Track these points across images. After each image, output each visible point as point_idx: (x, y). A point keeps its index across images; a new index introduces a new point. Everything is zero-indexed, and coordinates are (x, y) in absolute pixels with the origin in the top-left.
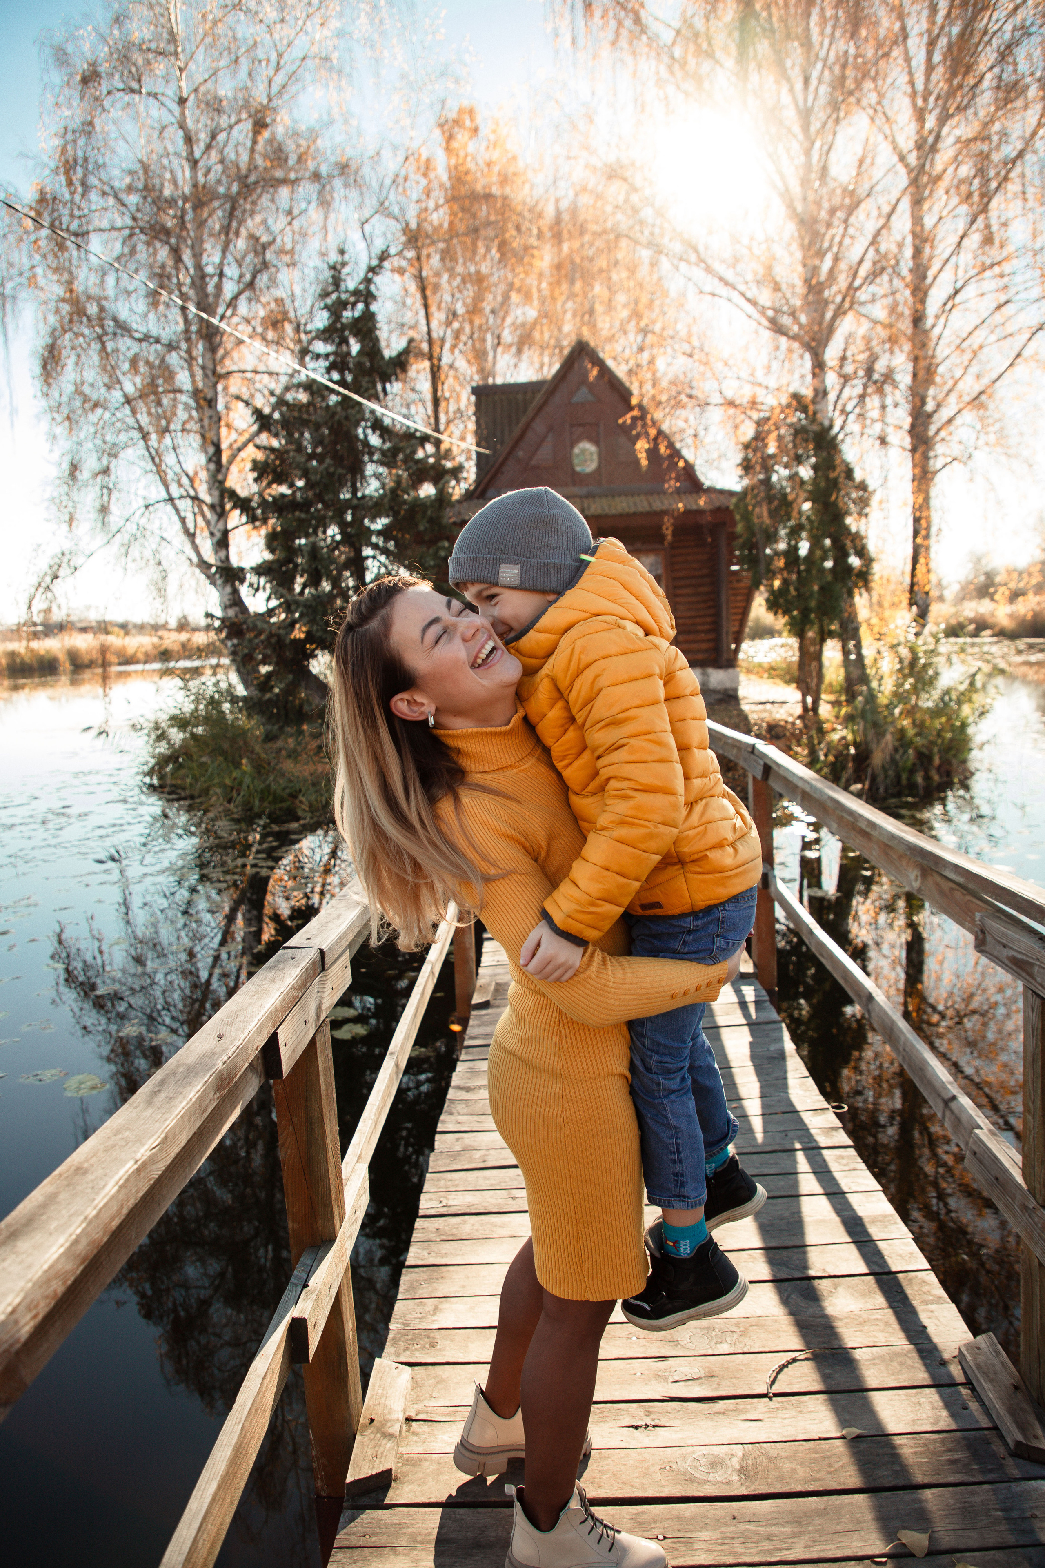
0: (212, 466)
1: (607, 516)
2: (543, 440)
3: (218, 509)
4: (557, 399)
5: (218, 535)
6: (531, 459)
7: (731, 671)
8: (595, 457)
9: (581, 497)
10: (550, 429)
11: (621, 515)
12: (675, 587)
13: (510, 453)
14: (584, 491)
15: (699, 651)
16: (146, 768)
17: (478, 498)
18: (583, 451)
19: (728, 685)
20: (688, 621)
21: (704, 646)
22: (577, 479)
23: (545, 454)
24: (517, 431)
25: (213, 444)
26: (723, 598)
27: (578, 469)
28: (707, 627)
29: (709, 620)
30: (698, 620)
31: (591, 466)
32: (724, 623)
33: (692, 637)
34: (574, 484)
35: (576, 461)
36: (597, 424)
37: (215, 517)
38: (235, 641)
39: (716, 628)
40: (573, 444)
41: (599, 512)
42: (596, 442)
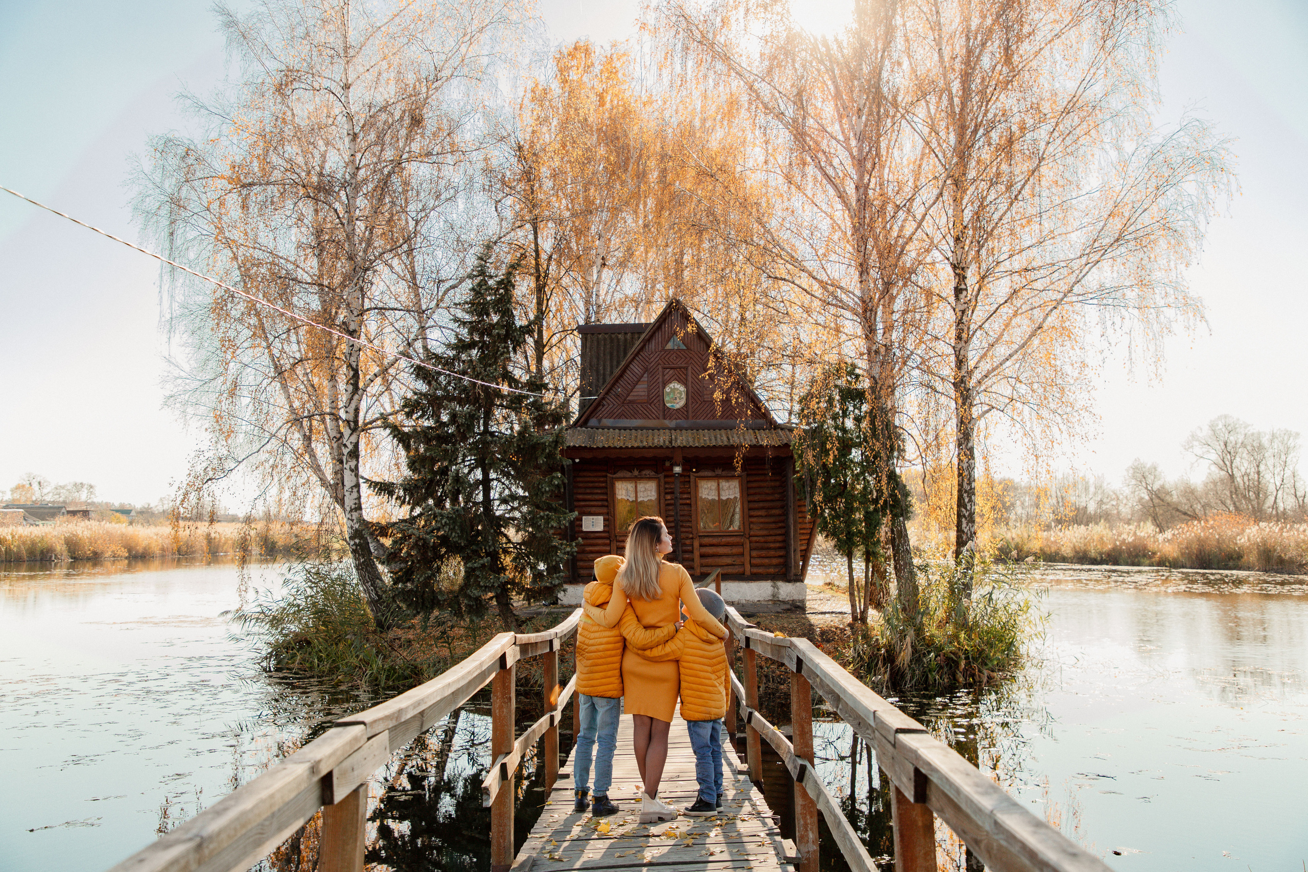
0: (350, 388)
1: (691, 447)
2: (639, 381)
3: (352, 424)
4: (653, 345)
5: (350, 447)
6: (628, 395)
7: (798, 584)
8: (684, 396)
9: (670, 429)
10: (646, 370)
11: (703, 447)
12: (750, 509)
13: (610, 389)
14: (672, 423)
15: (770, 566)
16: (264, 653)
17: (581, 427)
18: (673, 390)
19: (796, 597)
20: (762, 539)
21: (775, 561)
22: (667, 413)
23: (641, 390)
24: (617, 372)
25: (353, 369)
26: (792, 521)
27: (668, 405)
28: (778, 545)
29: (779, 538)
30: (770, 538)
31: (680, 404)
32: (792, 542)
33: (763, 553)
34: (665, 419)
35: (667, 399)
36: (686, 369)
37: (350, 432)
38: (357, 541)
39: (785, 546)
40: (665, 385)
41: (685, 444)
42: (685, 384)
